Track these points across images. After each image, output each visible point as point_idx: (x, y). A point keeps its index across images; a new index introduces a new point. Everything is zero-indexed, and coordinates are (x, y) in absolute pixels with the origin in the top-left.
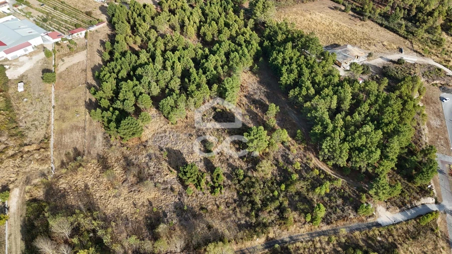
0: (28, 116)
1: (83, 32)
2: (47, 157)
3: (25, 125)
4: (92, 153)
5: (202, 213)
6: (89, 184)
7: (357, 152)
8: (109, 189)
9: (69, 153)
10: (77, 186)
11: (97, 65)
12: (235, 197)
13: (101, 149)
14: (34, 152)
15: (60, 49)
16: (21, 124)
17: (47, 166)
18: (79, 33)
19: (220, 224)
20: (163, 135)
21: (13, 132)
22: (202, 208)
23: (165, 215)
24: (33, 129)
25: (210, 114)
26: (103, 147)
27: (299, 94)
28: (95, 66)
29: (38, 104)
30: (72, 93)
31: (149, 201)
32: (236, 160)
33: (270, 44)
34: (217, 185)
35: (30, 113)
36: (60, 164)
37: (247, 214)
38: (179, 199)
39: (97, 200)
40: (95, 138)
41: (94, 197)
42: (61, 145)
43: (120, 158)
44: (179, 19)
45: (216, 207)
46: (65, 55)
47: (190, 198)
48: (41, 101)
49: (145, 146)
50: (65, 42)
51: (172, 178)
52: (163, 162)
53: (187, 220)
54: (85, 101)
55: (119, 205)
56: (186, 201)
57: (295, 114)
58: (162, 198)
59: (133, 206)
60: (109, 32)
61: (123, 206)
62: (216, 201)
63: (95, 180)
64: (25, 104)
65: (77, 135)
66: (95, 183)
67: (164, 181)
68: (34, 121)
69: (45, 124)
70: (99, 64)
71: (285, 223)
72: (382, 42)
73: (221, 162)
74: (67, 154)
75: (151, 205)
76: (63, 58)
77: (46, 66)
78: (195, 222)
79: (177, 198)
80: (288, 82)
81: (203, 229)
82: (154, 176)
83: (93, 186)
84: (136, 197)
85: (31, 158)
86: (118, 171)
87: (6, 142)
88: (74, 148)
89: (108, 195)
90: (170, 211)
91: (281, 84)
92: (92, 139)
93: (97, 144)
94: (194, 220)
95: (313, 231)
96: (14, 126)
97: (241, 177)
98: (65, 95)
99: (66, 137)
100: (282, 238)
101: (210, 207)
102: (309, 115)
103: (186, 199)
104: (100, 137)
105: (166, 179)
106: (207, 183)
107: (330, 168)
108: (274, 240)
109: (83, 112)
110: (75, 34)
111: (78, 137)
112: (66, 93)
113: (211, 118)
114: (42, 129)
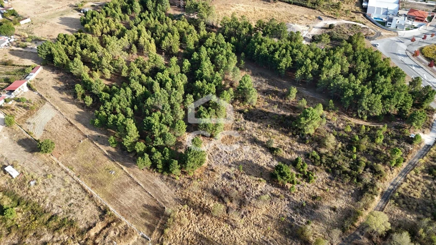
0: (54, 198)
1: (25, 85)
2: (126, 228)
3: (61, 210)
4: (167, 201)
5: (318, 202)
6: (197, 230)
8: (220, 225)
9: (143, 213)
10: (187, 239)
11: (77, 113)
12: (327, 175)
13: (173, 193)
14: (105, 231)
15: (11, 112)
16: (55, 211)
17: (135, 238)
18: (20, 87)
19: (339, 202)
20: (217, 152)
21: (53, 224)
22: (314, 198)
23: (293, 220)
24: (76, 209)
25: (239, 117)
26: (174, 190)
27: (306, 71)
28: (76, 116)
29: (53, 181)
30: (80, 153)
31: (267, 216)
32: (299, 146)
33: (237, 39)
34: (306, 173)
35: (54, 193)
36: (146, 229)
37: (350, 183)
38: (288, 200)
39: (221, 241)
40: (155, 186)
41: (216, 240)
42: (126, 209)
43: (200, 191)
45: (322, 191)
46: (26, 117)
47: (295, 194)
48: (55, 176)
49: (212, 170)
50: (10, 103)
51: (264, 186)
52: (243, 176)
53: (312, 213)
54: (106, 155)
55: (244, 233)
56: (295, 199)
58: (274, 206)
59: (256, 228)
60: (55, 76)
61: (250, 232)
62: (316, 186)
63: (199, 224)
64: (36, 187)
65: (133, 192)
66: (202, 227)
67: (261, 192)
68: (67, 200)
69: (87, 198)
70: (78, 112)
71: (381, 176)
72: (303, 16)
73: (289, 153)
74: (143, 215)
75: (272, 218)
76: (27, 122)
77: (16, 137)
78: (319, 211)
79: (286, 201)
80: (288, 66)
81: (330, 214)
82: (247, 192)
83: (204, 231)
84: (252, 218)
85: (108, 239)
87: (55, 239)
88: (143, 206)
89: (226, 230)
90: (291, 214)
91: (282, 69)
92: (153, 188)
93: (163, 190)
94: (317, 211)
95: (400, 172)
96: (48, 217)
97: (318, 157)
98: (73, 158)
99: (123, 200)
100: (387, 188)
101: (318, 193)
103: (293, 197)
104: (159, 182)
105: (260, 190)
106: (297, 176)
108: (384, 193)
109: (114, 166)
110: (17, 90)
111: (136, 194)
112: (73, 156)
113: (243, 120)
114: (87, 204)
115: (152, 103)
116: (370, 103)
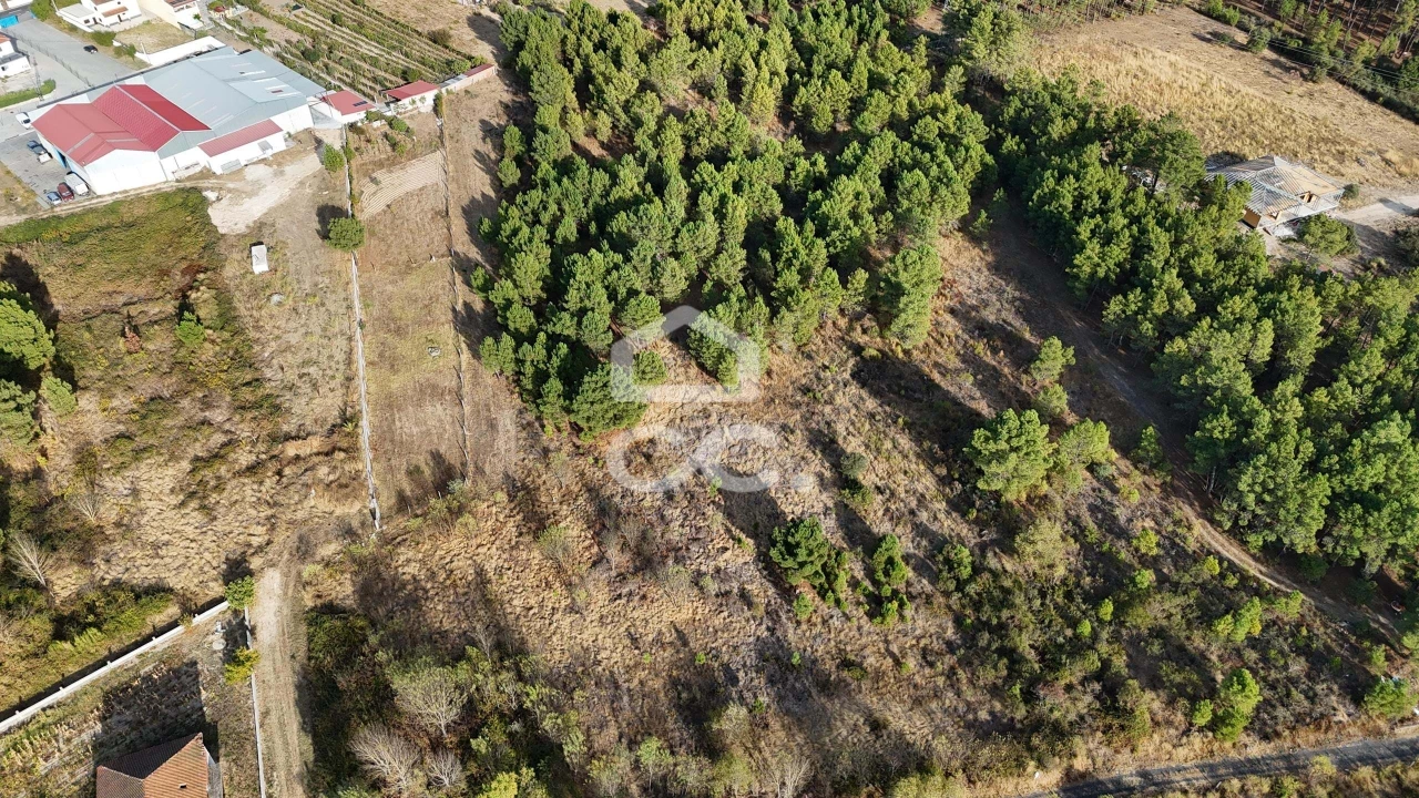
0: (288, 348)
1: (430, 96)
2: (356, 476)
3: (280, 376)
4: (487, 469)
5: (849, 680)
6: (490, 567)
7: (1358, 508)
8: (549, 585)
9: (417, 469)
10: (452, 571)
11: (479, 197)
12: (950, 633)
13: (514, 460)
14: (316, 459)
15: (363, 144)
16: (268, 373)
17: (357, 506)
18: (417, 97)
19: (910, 719)
20: (699, 423)
21: (247, 395)
22: (846, 664)
23: (734, 680)
24: (306, 388)
25: (842, 364)
26: (522, 455)
27: (1143, 311)
28: (473, 200)
29: (314, 311)
30: (412, 283)
31: (677, 630)
32: (941, 516)
33: (1023, 146)
34: (887, 591)
35: (294, 339)
36: (393, 501)
37: (995, 691)
38: (768, 629)
39: (518, 618)
40: (492, 425)
41: (509, 610)
42: (392, 441)
43: (576, 489)
44: (724, 61)
45: (889, 661)
46: (380, 165)
47: (804, 627)
48: (323, 305)
49: (648, 457)
50: (377, 124)
51: (741, 561)
52: (710, 511)
53: (801, 697)
54: (454, 310)
55: (585, 636)
56: (791, 636)
57: (1120, 373)
58: (718, 621)
59: (627, 642)
60: (507, 97)
61: (600, 642)
62: (887, 642)
63: (504, 556)
64: (275, 311)
65: (438, 413)
66: (506, 566)
67: (718, 570)
68: (305, 363)
69: (340, 378)
70: (483, 194)
71: (1122, 728)
72: (1380, 152)
73: (891, 519)
74: (414, 472)
75: (685, 644)
76: (374, 175)
77: (325, 197)
78: (828, 705)
79: (764, 626)
80: (1101, 272)
81: (855, 729)
82: (684, 552)
83: (501, 575)
84: (635, 614)
85: (307, 478)
86: (571, 530)
87: (227, 426)
88: (432, 453)
89: (550, 605)
90: (744, 665)
91: (1077, 277)
92: (484, 428)
93: (501, 444)
94: (823, 700)
95: (1218, 759)
96: (249, 377)
97: (966, 572)
98: (390, 288)
99: (404, 419)
100: (1114, 774)
101: (871, 661)
102: (1184, 381)
103: (791, 631)
104: (508, 421)
105: (722, 565)
106: (854, 584)
107: (1253, 557)
108: (1088, 779)
109: (450, 342)
110: (406, 101)
111: (441, 421)
112: (394, 282)
113: (847, 375)
114: (332, 390)
115: (624, 230)
116: (1270, 492)
